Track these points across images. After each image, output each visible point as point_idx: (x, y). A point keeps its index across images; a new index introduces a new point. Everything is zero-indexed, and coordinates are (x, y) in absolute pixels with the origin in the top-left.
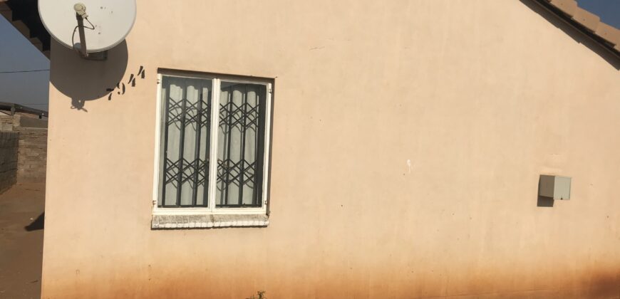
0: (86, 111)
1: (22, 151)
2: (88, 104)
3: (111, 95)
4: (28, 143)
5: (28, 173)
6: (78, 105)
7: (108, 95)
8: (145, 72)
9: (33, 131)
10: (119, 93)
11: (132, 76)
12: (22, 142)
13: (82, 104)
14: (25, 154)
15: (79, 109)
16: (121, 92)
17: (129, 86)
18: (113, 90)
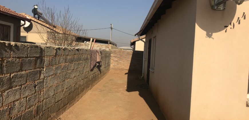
0: (213, 39)
1: (112, 58)
2: (214, 35)
3: (227, 29)
4: (114, 55)
5: (114, 67)
6: (209, 35)
7: (225, 30)
8: (246, 16)
9: (116, 50)
10: (231, 28)
11: (239, 18)
12: (112, 55)
13: (211, 35)
14: (113, 59)
15: (210, 38)
16: (232, 28)
17: (236, 24)
18: (228, 27)
